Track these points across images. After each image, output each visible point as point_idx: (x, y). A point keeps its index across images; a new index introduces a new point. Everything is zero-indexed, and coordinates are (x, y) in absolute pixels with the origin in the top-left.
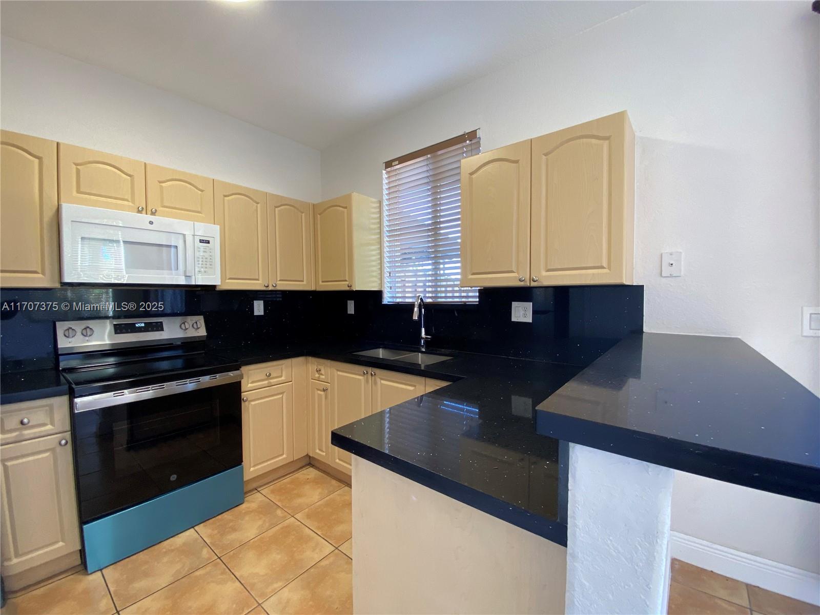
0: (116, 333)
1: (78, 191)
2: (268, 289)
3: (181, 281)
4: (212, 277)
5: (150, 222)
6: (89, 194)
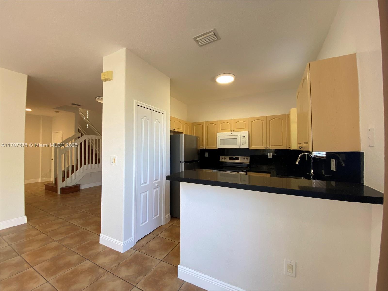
0: (230, 159)
1: (221, 130)
2: (266, 149)
3: (238, 147)
4: (245, 146)
5: (232, 134)
6: (223, 130)
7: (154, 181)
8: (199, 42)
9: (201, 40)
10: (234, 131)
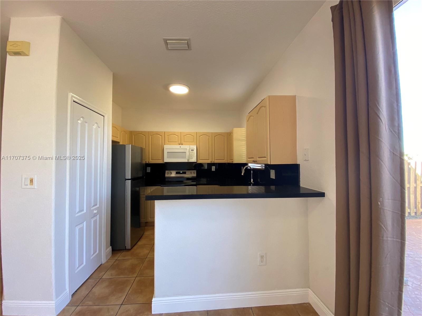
0: (176, 174)
1: (168, 142)
2: (211, 163)
3: (186, 161)
4: (194, 160)
5: (180, 147)
6: (170, 142)
7: (92, 206)
8: (168, 45)
9: (171, 44)
10: (182, 144)
